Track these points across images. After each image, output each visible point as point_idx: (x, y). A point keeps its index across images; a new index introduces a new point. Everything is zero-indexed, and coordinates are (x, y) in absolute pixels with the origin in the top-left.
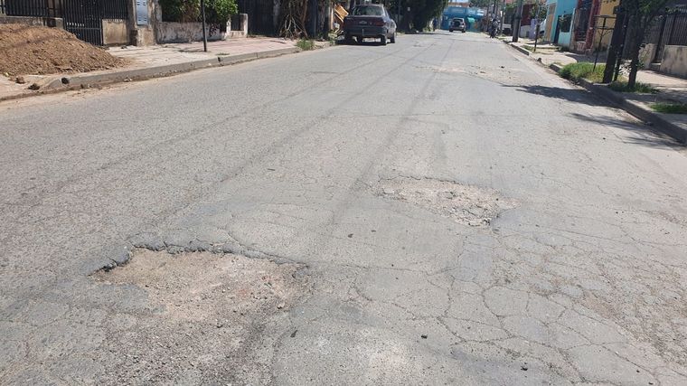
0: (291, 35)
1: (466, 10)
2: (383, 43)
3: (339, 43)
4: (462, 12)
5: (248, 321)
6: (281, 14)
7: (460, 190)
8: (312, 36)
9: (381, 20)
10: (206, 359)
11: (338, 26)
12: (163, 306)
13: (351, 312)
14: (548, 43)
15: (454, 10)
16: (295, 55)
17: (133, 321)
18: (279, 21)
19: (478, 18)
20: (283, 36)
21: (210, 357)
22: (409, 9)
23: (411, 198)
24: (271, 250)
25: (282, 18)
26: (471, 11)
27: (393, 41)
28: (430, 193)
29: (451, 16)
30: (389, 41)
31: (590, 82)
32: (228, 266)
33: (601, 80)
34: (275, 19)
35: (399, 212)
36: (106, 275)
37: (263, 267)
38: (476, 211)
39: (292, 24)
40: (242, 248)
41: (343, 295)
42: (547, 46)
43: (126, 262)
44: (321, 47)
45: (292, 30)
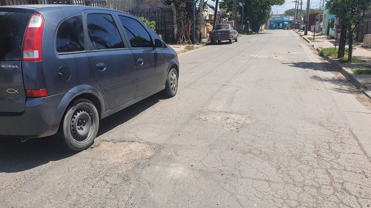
0: (183, 43)
1: (283, 18)
2: (230, 43)
3: (207, 44)
4: (281, 19)
5: (135, 162)
6: (178, 33)
7: (233, 116)
8: (193, 43)
9: (228, 32)
10: (120, 172)
11: (208, 35)
12: (109, 158)
13: (170, 159)
14: (324, 34)
15: (276, 19)
16: (184, 53)
17: (99, 162)
18: (177, 36)
19: (290, 22)
20: (179, 43)
21: (121, 171)
22: (248, 22)
23: (210, 120)
24: (148, 140)
25: (179, 35)
26: (286, 19)
27: (236, 41)
28: (219, 118)
29: (275, 22)
30: (234, 41)
31: (331, 58)
32: (133, 146)
33: (337, 56)
34: (175, 35)
35: (202, 126)
36: (92, 150)
37: (145, 146)
38: (235, 125)
39: (184, 38)
40: (138, 140)
41: (169, 154)
42: (323, 36)
43: (98, 146)
44: (198, 48)
45: (184, 40)
